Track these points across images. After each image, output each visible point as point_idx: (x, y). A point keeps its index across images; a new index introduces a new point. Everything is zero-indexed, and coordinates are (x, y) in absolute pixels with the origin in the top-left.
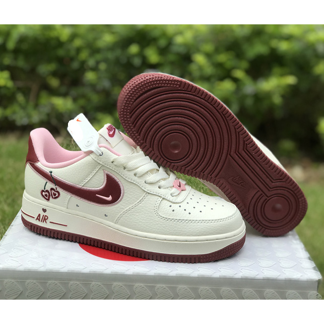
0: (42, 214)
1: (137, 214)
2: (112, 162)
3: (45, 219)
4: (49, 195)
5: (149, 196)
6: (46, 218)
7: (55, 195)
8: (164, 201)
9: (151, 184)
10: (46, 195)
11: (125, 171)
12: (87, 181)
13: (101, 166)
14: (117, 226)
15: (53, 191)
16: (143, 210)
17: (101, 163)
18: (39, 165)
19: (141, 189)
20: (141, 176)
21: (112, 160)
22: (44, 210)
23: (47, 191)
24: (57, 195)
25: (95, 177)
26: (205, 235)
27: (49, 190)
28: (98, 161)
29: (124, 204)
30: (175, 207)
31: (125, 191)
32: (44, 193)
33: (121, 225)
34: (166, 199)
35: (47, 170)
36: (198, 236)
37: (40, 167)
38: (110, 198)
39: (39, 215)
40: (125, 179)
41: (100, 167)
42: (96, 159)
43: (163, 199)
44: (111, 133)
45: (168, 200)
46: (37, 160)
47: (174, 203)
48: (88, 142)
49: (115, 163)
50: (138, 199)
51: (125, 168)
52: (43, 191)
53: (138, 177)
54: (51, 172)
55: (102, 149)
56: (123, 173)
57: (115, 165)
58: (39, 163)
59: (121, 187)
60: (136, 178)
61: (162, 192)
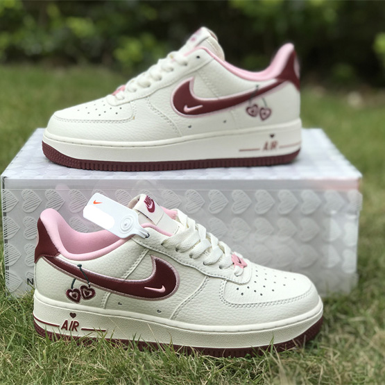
0: (70, 320)
1: (200, 304)
2: (162, 244)
3: (75, 326)
4: (79, 295)
5: (211, 280)
6: (76, 324)
7: (87, 294)
8: (229, 283)
9: (211, 264)
10: (74, 296)
11: (178, 253)
12: (131, 271)
13: (148, 250)
14: (175, 323)
15: (84, 289)
16: (205, 298)
17: (148, 247)
18: (60, 257)
19: (200, 272)
20: (199, 257)
21: (161, 241)
22: (73, 315)
23: (76, 290)
24: (90, 294)
25: (141, 266)
26: (285, 318)
27: (79, 288)
28: (144, 245)
29: (181, 295)
30: (243, 289)
31: (181, 278)
32: (71, 294)
33: (181, 321)
34: (231, 281)
35: (74, 264)
36: (277, 320)
37: (63, 260)
38: (163, 289)
39: (66, 322)
40: (180, 264)
41: (146, 252)
42: (141, 243)
43: (228, 281)
44: (151, 207)
45: (234, 282)
46: (57, 252)
47: (241, 284)
48: (126, 225)
49: (166, 245)
50: (198, 286)
51: (177, 250)
52: (69, 291)
53: (195, 259)
54: (80, 266)
55: (146, 229)
56: (176, 256)
57: (166, 248)
58: (60, 256)
59: (176, 274)
60: (192, 261)
61: (224, 273)
